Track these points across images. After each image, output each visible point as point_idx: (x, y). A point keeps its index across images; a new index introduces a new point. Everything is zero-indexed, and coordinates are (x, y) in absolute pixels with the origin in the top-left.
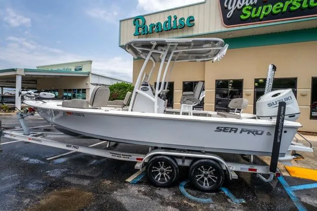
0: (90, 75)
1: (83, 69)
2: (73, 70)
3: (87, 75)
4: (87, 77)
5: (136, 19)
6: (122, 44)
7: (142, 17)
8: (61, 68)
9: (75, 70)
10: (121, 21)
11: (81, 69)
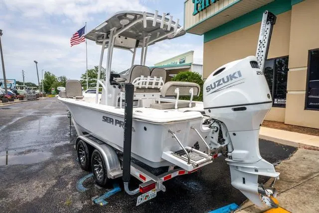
0: (192, 66)
1: (186, 61)
2: (178, 63)
3: (189, 67)
4: (190, 68)
8: (170, 63)
9: (180, 63)
11: (184, 62)
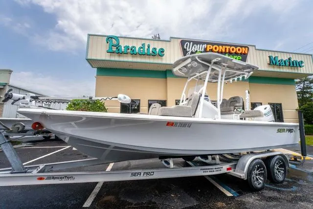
0: (7, 87)
3: (2, 87)
5: (110, 38)
6: (89, 57)
7: (117, 38)
10: (89, 35)
